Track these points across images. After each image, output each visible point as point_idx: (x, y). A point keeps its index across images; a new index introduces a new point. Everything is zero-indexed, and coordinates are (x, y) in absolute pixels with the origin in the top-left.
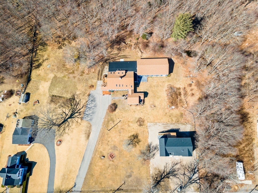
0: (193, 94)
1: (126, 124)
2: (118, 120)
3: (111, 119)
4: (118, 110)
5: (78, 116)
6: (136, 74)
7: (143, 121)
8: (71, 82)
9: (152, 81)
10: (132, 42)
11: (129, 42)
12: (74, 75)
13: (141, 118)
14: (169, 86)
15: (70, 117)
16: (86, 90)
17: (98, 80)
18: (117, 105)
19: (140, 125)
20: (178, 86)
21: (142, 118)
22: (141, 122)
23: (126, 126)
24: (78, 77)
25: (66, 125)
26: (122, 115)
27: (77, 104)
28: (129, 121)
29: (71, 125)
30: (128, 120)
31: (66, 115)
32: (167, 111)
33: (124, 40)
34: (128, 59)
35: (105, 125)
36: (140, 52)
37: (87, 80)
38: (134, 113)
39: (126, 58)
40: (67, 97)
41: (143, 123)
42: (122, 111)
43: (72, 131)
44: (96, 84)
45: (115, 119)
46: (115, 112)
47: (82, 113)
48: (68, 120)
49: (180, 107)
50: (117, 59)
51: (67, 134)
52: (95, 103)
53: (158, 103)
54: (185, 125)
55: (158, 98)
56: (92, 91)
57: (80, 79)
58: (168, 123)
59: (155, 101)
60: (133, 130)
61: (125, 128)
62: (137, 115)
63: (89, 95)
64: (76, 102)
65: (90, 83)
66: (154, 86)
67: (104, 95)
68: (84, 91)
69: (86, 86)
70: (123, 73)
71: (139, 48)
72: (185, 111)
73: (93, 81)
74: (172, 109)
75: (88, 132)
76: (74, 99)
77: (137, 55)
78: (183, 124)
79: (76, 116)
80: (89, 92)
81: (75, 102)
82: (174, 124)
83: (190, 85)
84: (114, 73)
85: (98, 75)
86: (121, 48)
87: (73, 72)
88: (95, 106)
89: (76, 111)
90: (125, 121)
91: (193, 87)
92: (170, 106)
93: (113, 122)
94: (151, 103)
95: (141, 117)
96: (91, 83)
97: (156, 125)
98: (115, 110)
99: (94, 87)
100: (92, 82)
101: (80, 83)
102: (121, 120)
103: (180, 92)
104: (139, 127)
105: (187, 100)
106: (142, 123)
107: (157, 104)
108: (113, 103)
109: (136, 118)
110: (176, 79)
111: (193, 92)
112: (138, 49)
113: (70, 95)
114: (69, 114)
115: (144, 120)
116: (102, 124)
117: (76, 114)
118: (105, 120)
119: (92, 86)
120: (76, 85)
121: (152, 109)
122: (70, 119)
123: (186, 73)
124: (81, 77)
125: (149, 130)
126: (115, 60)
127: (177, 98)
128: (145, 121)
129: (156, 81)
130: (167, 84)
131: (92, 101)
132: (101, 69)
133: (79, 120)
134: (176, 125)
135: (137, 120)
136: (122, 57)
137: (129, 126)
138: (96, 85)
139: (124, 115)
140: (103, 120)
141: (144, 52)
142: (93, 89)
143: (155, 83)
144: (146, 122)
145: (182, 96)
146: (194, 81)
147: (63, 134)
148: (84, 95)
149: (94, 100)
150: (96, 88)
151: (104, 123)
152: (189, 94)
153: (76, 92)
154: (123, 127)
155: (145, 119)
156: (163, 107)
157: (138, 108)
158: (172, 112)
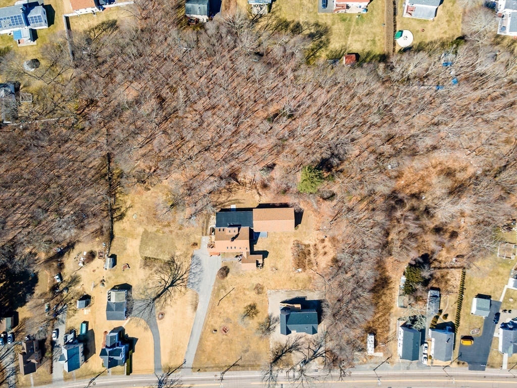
0: (325, 253)
1: (241, 292)
2: (231, 288)
3: (222, 287)
4: (231, 276)
5: (181, 284)
6: (253, 230)
7: (262, 288)
8: (167, 239)
9: (274, 235)
10: (246, 179)
11: (243, 179)
12: (171, 229)
14: (295, 242)
15: (172, 285)
16: (188, 249)
17: (203, 235)
18: (229, 269)
19: (259, 293)
20: (307, 243)
21: (261, 284)
23: (241, 294)
24: (176, 231)
25: (167, 295)
26: (235, 281)
27: (177, 269)
28: (244, 289)
29: (173, 295)
30: (244, 287)
31: (166, 283)
32: (292, 274)
33: (236, 175)
34: (242, 204)
35: (215, 295)
36: (258, 195)
37: (188, 236)
38: (250, 278)
39: (239, 203)
40: (165, 259)
41: (262, 290)
42: (235, 276)
43: (176, 303)
44: (200, 240)
45: (227, 287)
46: (227, 278)
47: (185, 280)
48: (169, 289)
49: (308, 270)
50: (227, 205)
51: (169, 306)
52: (201, 267)
53: (281, 265)
54: (313, 292)
55: (281, 258)
56: (196, 251)
57: (179, 234)
58: (293, 289)
59: (277, 263)
60: (249, 299)
61: (240, 297)
62: (255, 281)
63: (193, 256)
64: (177, 265)
65: (193, 240)
66: (276, 243)
67: (211, 256)
68: (186, 252)
69: (187, 244)
70: (235, 232)
71: (256, 188)
72: (314, 275)
73: (196, 236)
74: (299, 272)
75: (194, 303)
76: (174, 262)
77: (254, 199)
78: (310, 290)
79: (178, 284)
80: (192, 252)
81: (175, 266)
82: (300, 290)
83: (323, 241)
84: (223, 230)
85: (203, 228)
86: (231, 189)
87: (169, 225)
88: (201, 271)
89: (178, 278)
90: (240, 289)
91: (327, 243)
92: (296, 269)
93: (225, 290)
94: (272, 265)
95: (259, 283)
97: (278, 293)
98: (226, 275)
99: (198, 245)
100: (195, 238)
101: (179, 239)
102: (235, 287)
103: (309, 250)
104: (257, 296)
105: (318, 260)
106: (260, 290)
107: (279, 266)
108: (223, 266)
109: (253, 285)
110: (305, 233)
111: (326, 250)
112: (254, 191)
113: (168, 257)
114: (170, 282)
116: (211, 293)
117: (178, 282)
118: (214, 288)
119: (195, 244)
120: (174, 243)
121: (273, 272)
122: (171, 288)
123: (318, 224)
124: (180, 231)
125: (269, 299)
126: (224, 206)
127: (306, 258)
129: (279, 237)
130: (293, 239)
131: (197, 264)
132: (206, 220)
133: (183, 289)
134: (302, 292)
135: (254, 287)
136: (233, 202)
137: (245, 294)
138: (201, 243)
139: (238, 281)
140: (212, 288)
141: (264, 195)
142: (197, 248)
143: (277, 239)
144: (265, 288)
145: (312, 255)
146: (328, 236)
147: (165, 306)
148: (186, 257)
149: (199, 263)
150: (200, 246)
151: (213, 292)
152: (321, 252)
153: (175, 253)
154: (238, 296)
155: (264, 285)
156: (287, 269)
157: (256, 271)
158: (298, 275)
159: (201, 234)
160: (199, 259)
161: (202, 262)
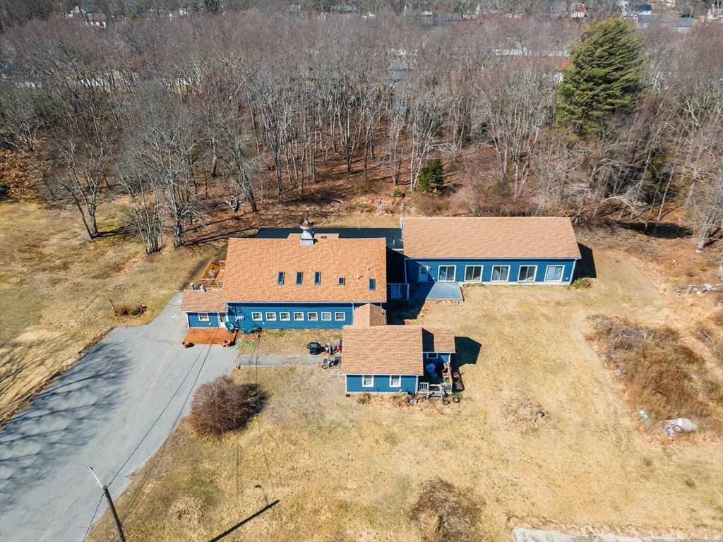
1: (315, 527)
2: (251, 500)
3: (196, 482)
7: (467, 511)
8: (23, 297)
12: (61, 275)
13: (449, 487)
16: (88, 324)
17: (183, 288)
18: (263, 398)
20: (655, 323)
21: (460, 482)
22: (453, 519)
23: (318, 540)
24: (78, 280)
26: (289, 457)
28: (344, 507)
30: (341, 495)
32: (645, 445)
37: (118, 290)
38: (386, 446)
41: (473, 523)
42: (295, 434)
44: (163, 302)
46: (243, 439)
53: (561, 397)
55: (549, 371)
56: (125, 331)
57: (86, 287)
59: (534, 387)
62: (417, 466)
68: (75, 329)
69: (100, 309)
70: (323, 238)
73: (152, 290)
87: (63, 267)
90: (309, 506)
95: (446, 478)
96: (138, 297)
99: (147, 312)
100: (143, 295)
106: (457, 523)
107: (551, 400)
115: (475, 499)
116: (98, 518)
118: (138, 490)
120: (42, 308)
121: (523, 425)
124: (96, 281)
128: (486, 511)
129: (515, 301)
130: (581, 313)
131: (97, 376)
135: (413, 499)
138: (161, 308)
139: (304, 461)
142: (134, 321)
143: (511, 308)
149: (112, 375)
150: (154, 317)
153: (16, 334)
155: (482, 489)
156: (601, 417)
157: (420, 414)
158: (688, 452)
159: (179, 284)
160: (120, 360)
161: (131, 369)
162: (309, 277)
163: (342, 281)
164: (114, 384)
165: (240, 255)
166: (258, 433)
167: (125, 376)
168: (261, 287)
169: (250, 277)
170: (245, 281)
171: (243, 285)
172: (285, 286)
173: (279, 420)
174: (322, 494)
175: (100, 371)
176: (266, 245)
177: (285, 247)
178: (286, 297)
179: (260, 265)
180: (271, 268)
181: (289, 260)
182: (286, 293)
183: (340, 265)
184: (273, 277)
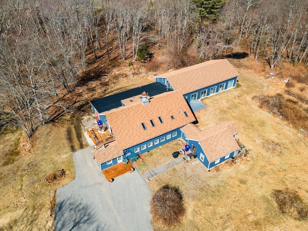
4: (193, 203)
7: (295, 198)
9: (215, 102)
13: (280, 192)
14: (256, 99)
17: (73, 149)
18: (177, 190)
19: (303, 215)
20: (272, 93)
21: (281, 188)
28: (257, 223)
30: (251, 219)
37: (33, 167)
38: (244, 186)
41: (301, 202)
42: (206, 201)
44: (70, 163)
52: (94, 225)
55: (261, 126)
59: (264, 134)
62: (262, 189)
66: (229, 108)
67: (113, 180)
73: (56, 158)
80: (52, 195)
83: (290, 85)
85: (70, 139)
94: (259, 141)
95: (276, 189)
96: (52, 166)
99: (67, 172)
100: (53, 163)
103: (289, 99)
107: (273, 137)
109: (267, 201)
115: (292, 191)
124: (9, 167)
128: (300, 195)
129: (224, 101)
130: (248, 98)
132: (72, 126)
135: (275, 205)
138: (73, 166)
139: (221, 211)
142: (65, 181)
143: (226, 104)
149: (86, 218)
150: (74, 172)
156: (293, 137)
157: (242, 165)
159: (68, 149)
160: (81, 207)
161: (93, 209)
162: (156, 121)
163: (172, 117)
164: (92, 223)
165: (116, 122)
166: (191, 209)
167: (93, 215)
168: (137, 135)
169: (128, 131)
170: (127, 134)
171: (127, 137)
172: (148, 129)
173: (194, 197)
174: (244, 223)
175: (75, 220)
176: (126, 111)
177: (137, 109)
178: (152, 135)
179: (130, 123)
180: (136, 123)
181: (142, 116)
182: (151, 133)
183: (167, 110)
184: (140, 127)
